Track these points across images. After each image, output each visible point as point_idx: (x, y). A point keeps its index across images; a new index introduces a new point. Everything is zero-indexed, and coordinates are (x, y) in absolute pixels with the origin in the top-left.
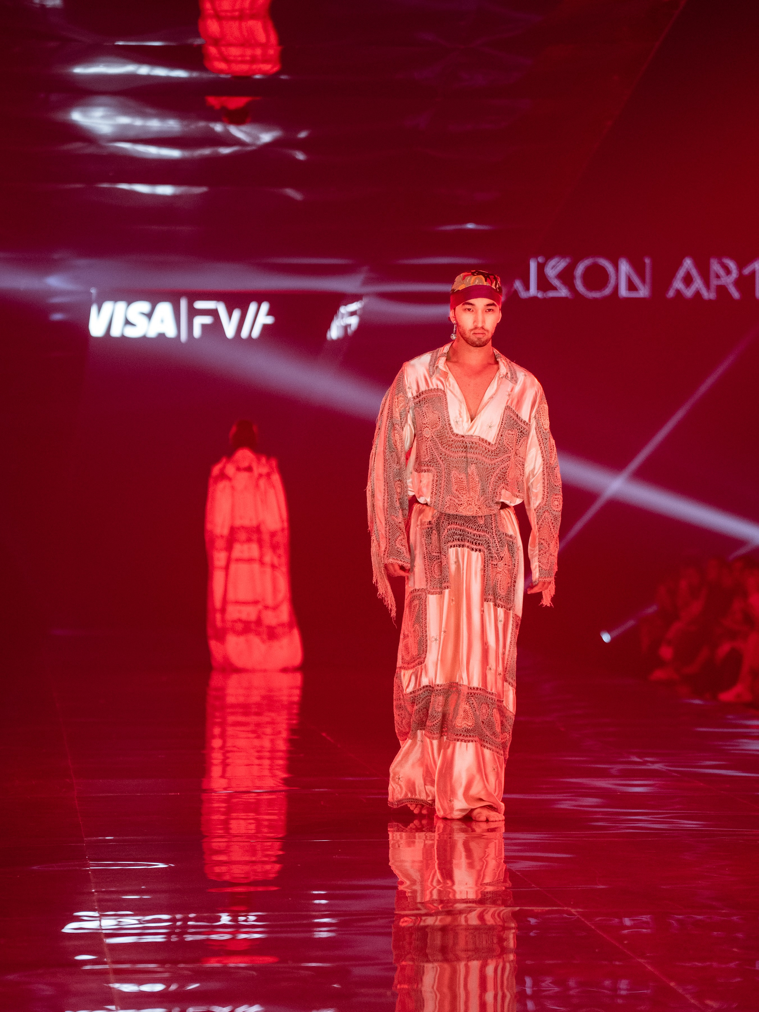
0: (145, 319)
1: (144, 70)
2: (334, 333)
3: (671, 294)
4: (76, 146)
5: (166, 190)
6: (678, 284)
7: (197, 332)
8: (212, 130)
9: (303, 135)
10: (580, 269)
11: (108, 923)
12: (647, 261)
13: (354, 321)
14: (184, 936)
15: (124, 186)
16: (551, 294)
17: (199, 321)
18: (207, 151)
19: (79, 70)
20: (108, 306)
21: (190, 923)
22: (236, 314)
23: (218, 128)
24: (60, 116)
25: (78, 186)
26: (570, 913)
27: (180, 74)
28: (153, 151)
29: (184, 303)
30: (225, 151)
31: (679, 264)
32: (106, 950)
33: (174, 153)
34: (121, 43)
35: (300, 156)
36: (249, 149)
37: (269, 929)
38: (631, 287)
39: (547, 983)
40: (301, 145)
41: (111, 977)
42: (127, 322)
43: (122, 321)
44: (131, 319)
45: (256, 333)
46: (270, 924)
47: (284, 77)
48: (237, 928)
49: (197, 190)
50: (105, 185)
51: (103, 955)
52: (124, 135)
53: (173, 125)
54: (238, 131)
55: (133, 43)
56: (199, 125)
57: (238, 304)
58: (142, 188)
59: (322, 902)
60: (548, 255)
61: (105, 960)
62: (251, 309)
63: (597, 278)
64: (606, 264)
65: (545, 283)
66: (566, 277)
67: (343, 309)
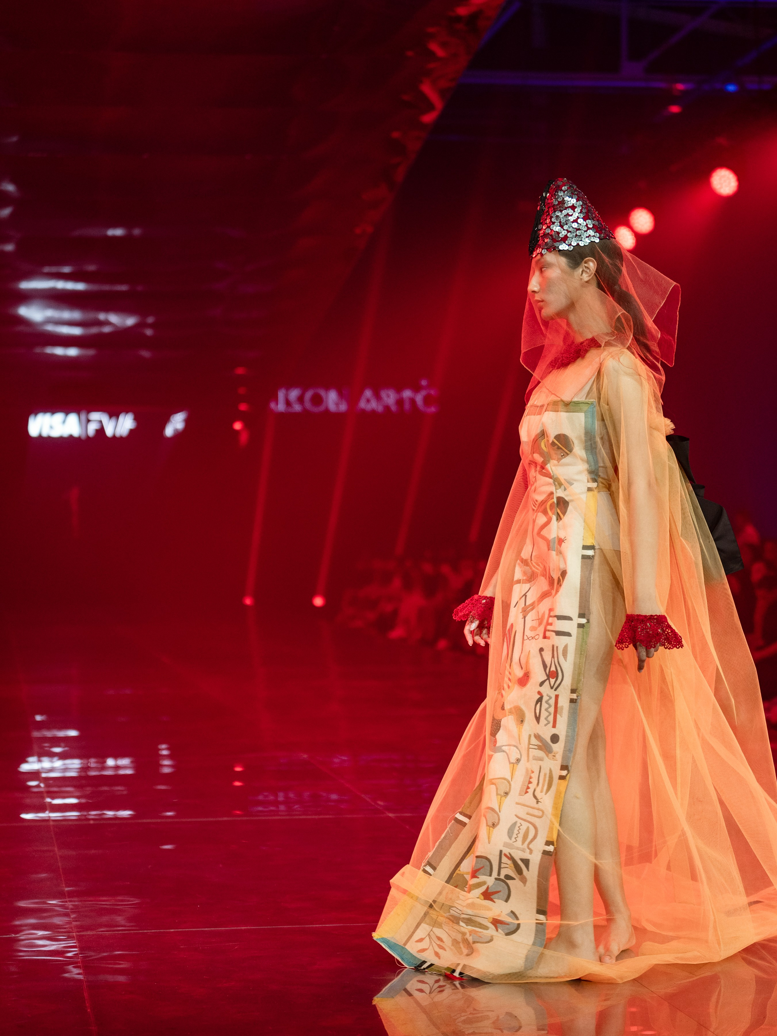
0: (61, 425)
1: (61, 285)
2: (169, 431)
3: (359, 408)
4: (21, 328)
5: (73, 352)
6: (362, 404)
7: (91, 433)
8: (98, 319)
9: (150, 320)
10: (309, 395)
12: (345, 392)
13: (180, 426)
14: (88, 772)
15: (49, 350)
16: (292, 410)
17: (92, 427)
18: (95, 330)
19: (24, 285)
20: (40, 417)
21: (92, 765)
22: (113, 421)
23: (102, 316)
24: (11, 311)
25: (21, 351)
26: (303, 756)
27: (80, 286)
28: (66, 330)
29: (83, 416)
30: (107, 329)
31: (363, 393)
32: (42, 780)
33: (76, 331)
34: (47, 270)
35: (149, 332)
36: (119, 329)
37: (136, 768)
38: (337, 404)
39: (291, 795)
40: (150, 326)
41: (45, 795)
42: (51, 427)
43: (48, 427)
44: (53, 426)
45: (125, 433)
46: (137, 765)
47: (140, 288)
48: (117, 767)
49: (90, 352)
50: (38, 350)
51: (41, 782)
52: (49, 321)
53: (76, 315)
54: (114, 318)
55: (54, 269)
56: (91, 315)
57: (114, 414)
58: (59, 351)
59: (165, 752)
60: (288, 387)
61: (42, 785)
62: (121, 417)
63: (317, 400)
64: (322, 393)
65: (288, 403)
66: (300, 399)
67: (173, 417)
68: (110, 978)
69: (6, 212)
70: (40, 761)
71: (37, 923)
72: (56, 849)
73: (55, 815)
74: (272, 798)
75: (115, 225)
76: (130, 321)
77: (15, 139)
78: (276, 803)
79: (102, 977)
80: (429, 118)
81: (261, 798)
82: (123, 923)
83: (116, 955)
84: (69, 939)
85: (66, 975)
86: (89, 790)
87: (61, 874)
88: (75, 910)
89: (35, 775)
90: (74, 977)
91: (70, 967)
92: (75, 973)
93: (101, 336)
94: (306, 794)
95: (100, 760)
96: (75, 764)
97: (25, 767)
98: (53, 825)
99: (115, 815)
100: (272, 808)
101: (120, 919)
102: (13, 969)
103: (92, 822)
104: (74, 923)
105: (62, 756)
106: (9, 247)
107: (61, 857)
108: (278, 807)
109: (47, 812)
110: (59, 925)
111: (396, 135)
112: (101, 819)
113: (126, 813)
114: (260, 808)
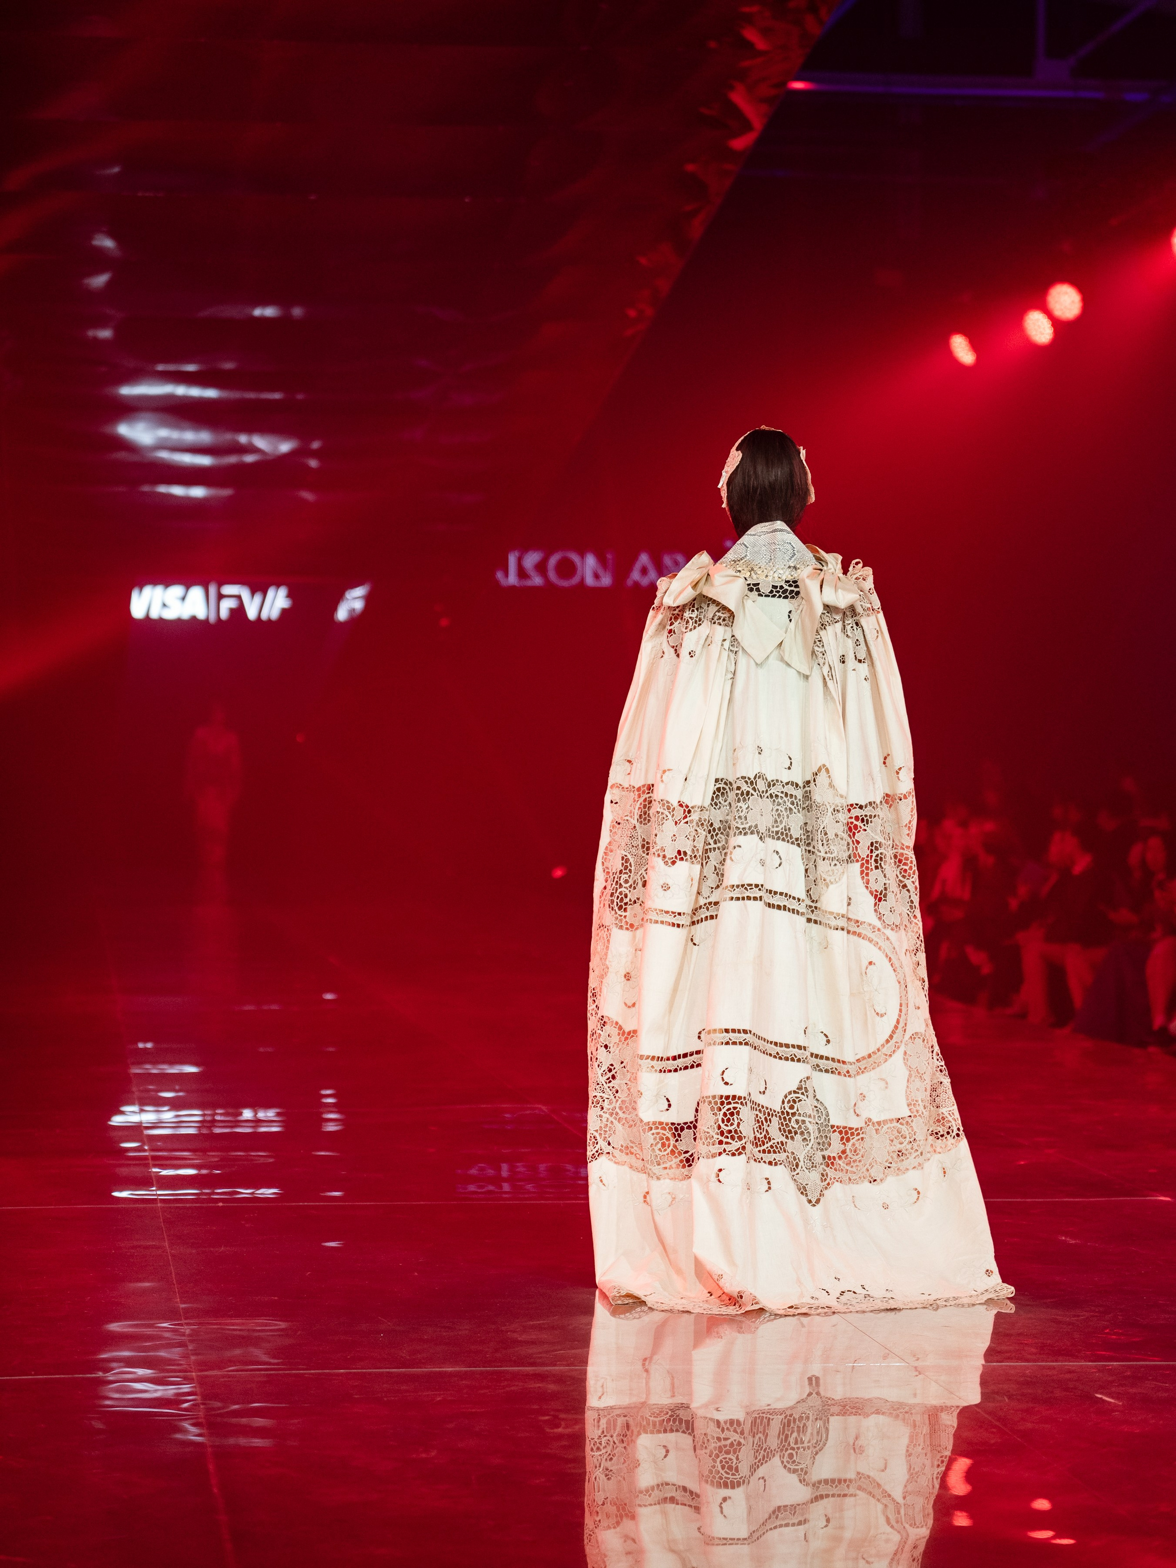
0: (179, 602)
1: (181, 390)
2: (342, 614)
3: (629, 582)
4: (122, 455)
5: (198, 492)
6: (635, 575)
7: (224, 614)
8: (238, 443)
9: (316, 445)
10: (553, 561)
11: (148, 1117)
12: (609, 556)
13: (359, 605)
14: (212, 1128)
15: (162, 489)
16: (529, 583)
17: (226, 606)
18: (232, 459)
19: (126, 391)
20: (148, 590)
21: (218, 1118)
22: (258, 598)
23: (243, 439)
24: (108, 429)
25: (121, 489)
26: (540, 1109)
27: (211, 393)
28: (188, 459)
29: (212, 589)
30: (249, 459)
31: (635, 558)
32: (145, 1140)
33: (205, 461)
34: (160, 367)
35: (313, 463)
36: (268, 458)
37: (285, 1124)
38: (596, 576)
39: (521, 1168)
40: (314, 454)
41: (151, 1162)
42: (164, 605)
43: (160, 604)
44: (167, 603)
45: (275, 614)
46: (287, 1119)
47: (300, 397)
48: (257, 1122)
49: (226, 492)
50: (146, 488)
51: (144, 1144)
52: (163, 445)
53: (204, 437)
54: (260, 442)
55: (171, 367)
56: (227, 437)
57: (259, 587)
58: (178, 491)
59: (330, 1100)
60: (524, 549)
61: (146, 1148)
62: (271, 592)
63: (567, 569)
64: (575, 557)
65: (522, 573)
66: (541, 568)
67: (349, 593)
68: (243, 1441)
69: (100, 281)
70: (142, 1111)
71: (135, 1356)
72: (167, 1244)
73: (164, 1193)
74: (491, 1172)
75: (264, 302)
76: (285, 447)
77: (116, 170)
78: (497, 1180)
79: (232, 1441)
80: (740, 143)
81: (474, 1171)
82: (265, 1358)
83: (254, 1407)
84: (184, 1382)
85: (179, 1436)
86: (214, 1156)
87: (175, 1282)
88: (194, 1337)
89: (135, 1131)
90: (190, 1440)
91: (186, 1425)
92: (192, 1433)
93: (242, 467)
94: (542, 1167)
95: (230, 1111)
96: (194, 1115)
97: (117, 1120)
98: (162, 1208)
99: (252, 1193)
100: (491, 1188)
101: (258, 1353)
102: (98, 1425)
103: (221, 1204)
104: (193, 1358)
105: (175, 1105)
106: (105, 334)
107: (173, 1256)
108: (501, 1187)
109: (154, 1189)
110: (170, 1360)
111: (690, 168)
112: (232, 1200)
113: (268, 1192)
114: (472, 1188)
